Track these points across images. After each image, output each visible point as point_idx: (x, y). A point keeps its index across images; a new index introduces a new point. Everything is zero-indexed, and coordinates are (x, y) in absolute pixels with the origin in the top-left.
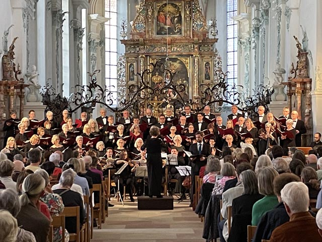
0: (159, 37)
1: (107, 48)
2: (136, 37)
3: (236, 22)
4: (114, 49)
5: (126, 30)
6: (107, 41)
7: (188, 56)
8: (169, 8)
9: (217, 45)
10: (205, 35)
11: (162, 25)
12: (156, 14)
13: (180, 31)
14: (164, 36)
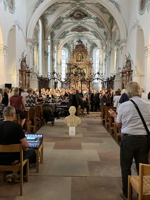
0: (77, 63)
1: (62, 66)
2: (70, 63)
3: (99, 59)
4: (64, 66)
5: (68, 61)
6: (62, 64)
7: (85, 68)
8: (80, 54)
9: (93, 65)
10: (90, 62)
11: (78, 59)
12: (76, 56)
13: (83, 61)
14: (78, 62)
